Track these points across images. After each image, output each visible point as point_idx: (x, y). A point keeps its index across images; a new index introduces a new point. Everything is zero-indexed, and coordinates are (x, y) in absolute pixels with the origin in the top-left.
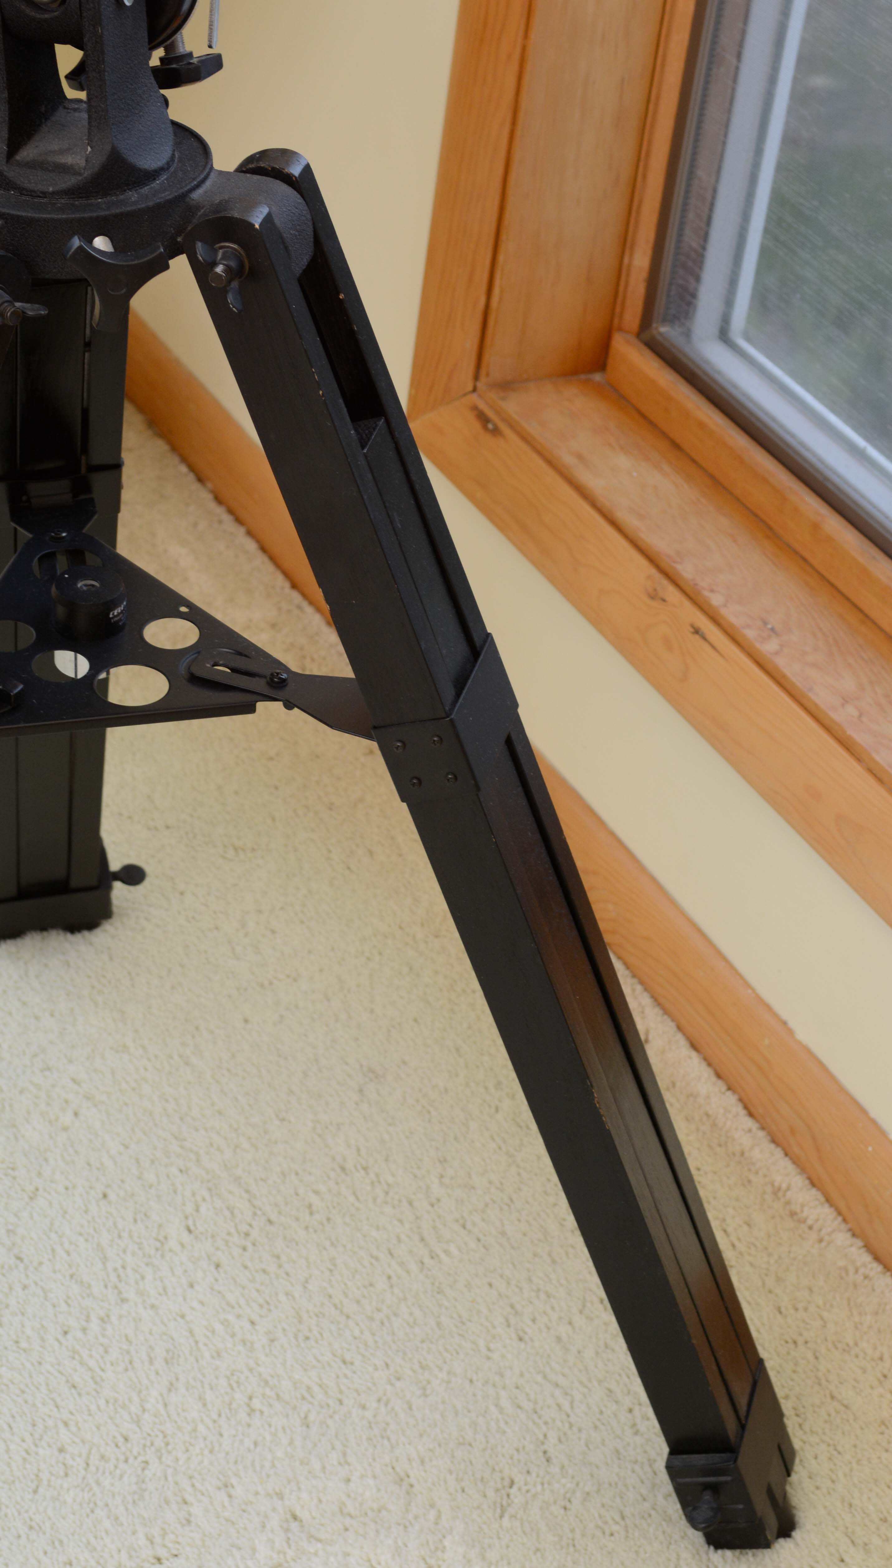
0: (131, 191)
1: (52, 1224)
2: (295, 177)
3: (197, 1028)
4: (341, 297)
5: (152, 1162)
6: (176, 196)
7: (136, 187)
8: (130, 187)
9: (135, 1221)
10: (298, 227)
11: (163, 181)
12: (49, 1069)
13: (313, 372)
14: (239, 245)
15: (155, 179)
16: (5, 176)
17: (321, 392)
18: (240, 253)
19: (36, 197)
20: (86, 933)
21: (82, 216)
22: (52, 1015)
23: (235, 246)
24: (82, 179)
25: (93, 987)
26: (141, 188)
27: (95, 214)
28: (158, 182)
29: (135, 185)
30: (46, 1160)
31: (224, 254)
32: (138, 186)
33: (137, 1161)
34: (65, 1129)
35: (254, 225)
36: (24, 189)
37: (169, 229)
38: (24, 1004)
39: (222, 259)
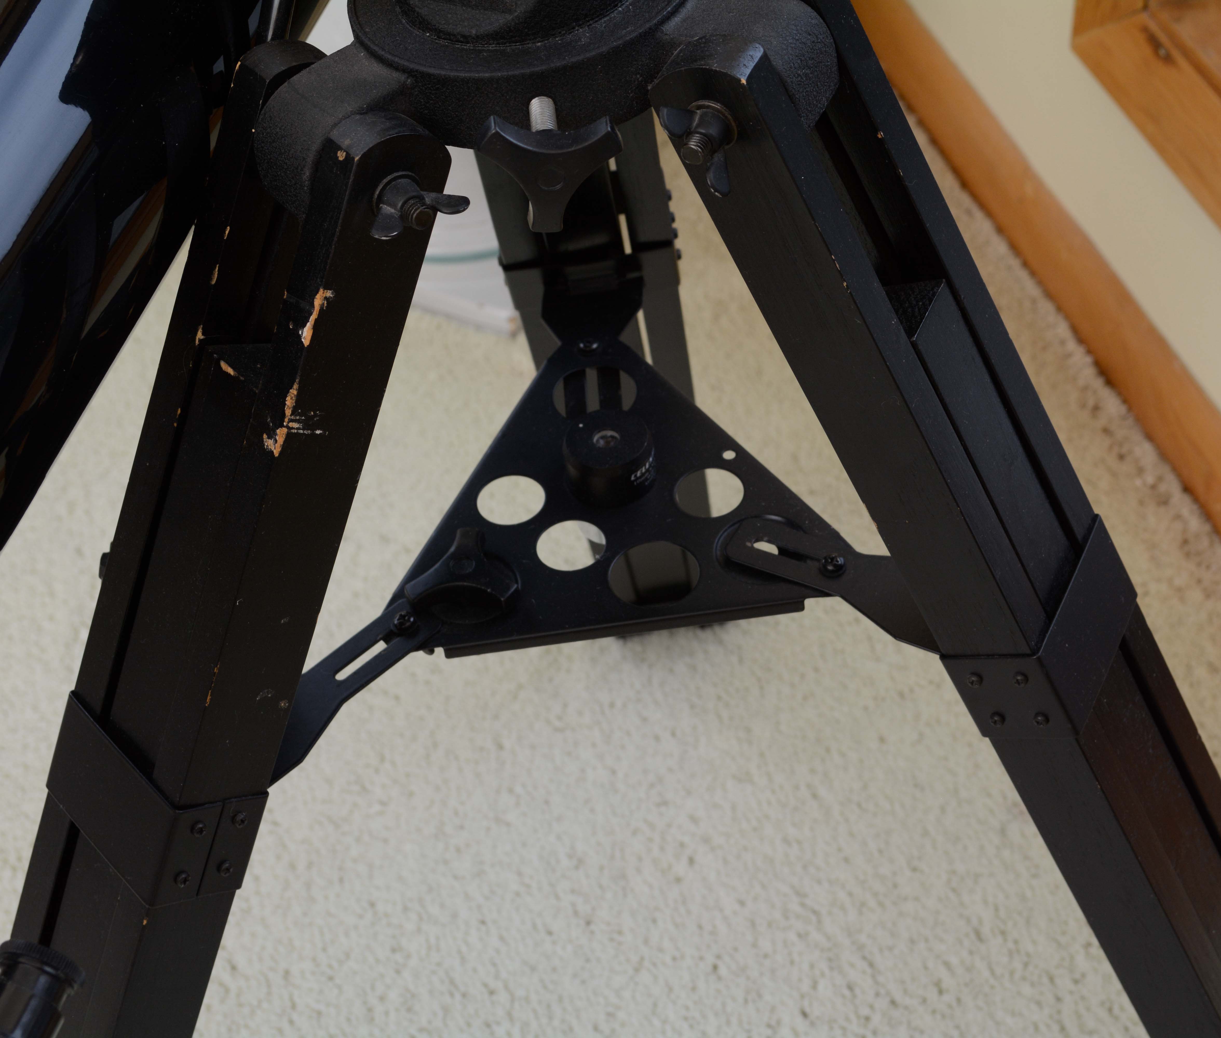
0: (581, 28)
1: (655, 1005)
3: (828, 750)
4: (880, 136)
5: (770, 925)
6: (640, 34)
7: (588, 21)
8: (581, 23)
9: (746, 1001)
10: (810, 62)
11: (627, 7)
12: (665, 803)
13: (834, 261)
14: (722, 103)
15: (616, 5)
16: (418, 13)
17: (845, 284)
18: (724, 115)
19: (456, 41)
20: (717, 629)
21: (510, 73)
22: (673, 734)
23: (718, 106)
24: (513, 19)
25: (719, 698)
26: (596, 21)
27: (527, 71)
28: (620, 9)
29: (587, 19)
30: (654, 921)
31: (702, 117)
32: (592, 19)
33: (753, 924)
34: (678, 880)
35: (740, 80)
36: (440, 31)
37: (634, 77)
38: (645, 720)
39: (698, 126)
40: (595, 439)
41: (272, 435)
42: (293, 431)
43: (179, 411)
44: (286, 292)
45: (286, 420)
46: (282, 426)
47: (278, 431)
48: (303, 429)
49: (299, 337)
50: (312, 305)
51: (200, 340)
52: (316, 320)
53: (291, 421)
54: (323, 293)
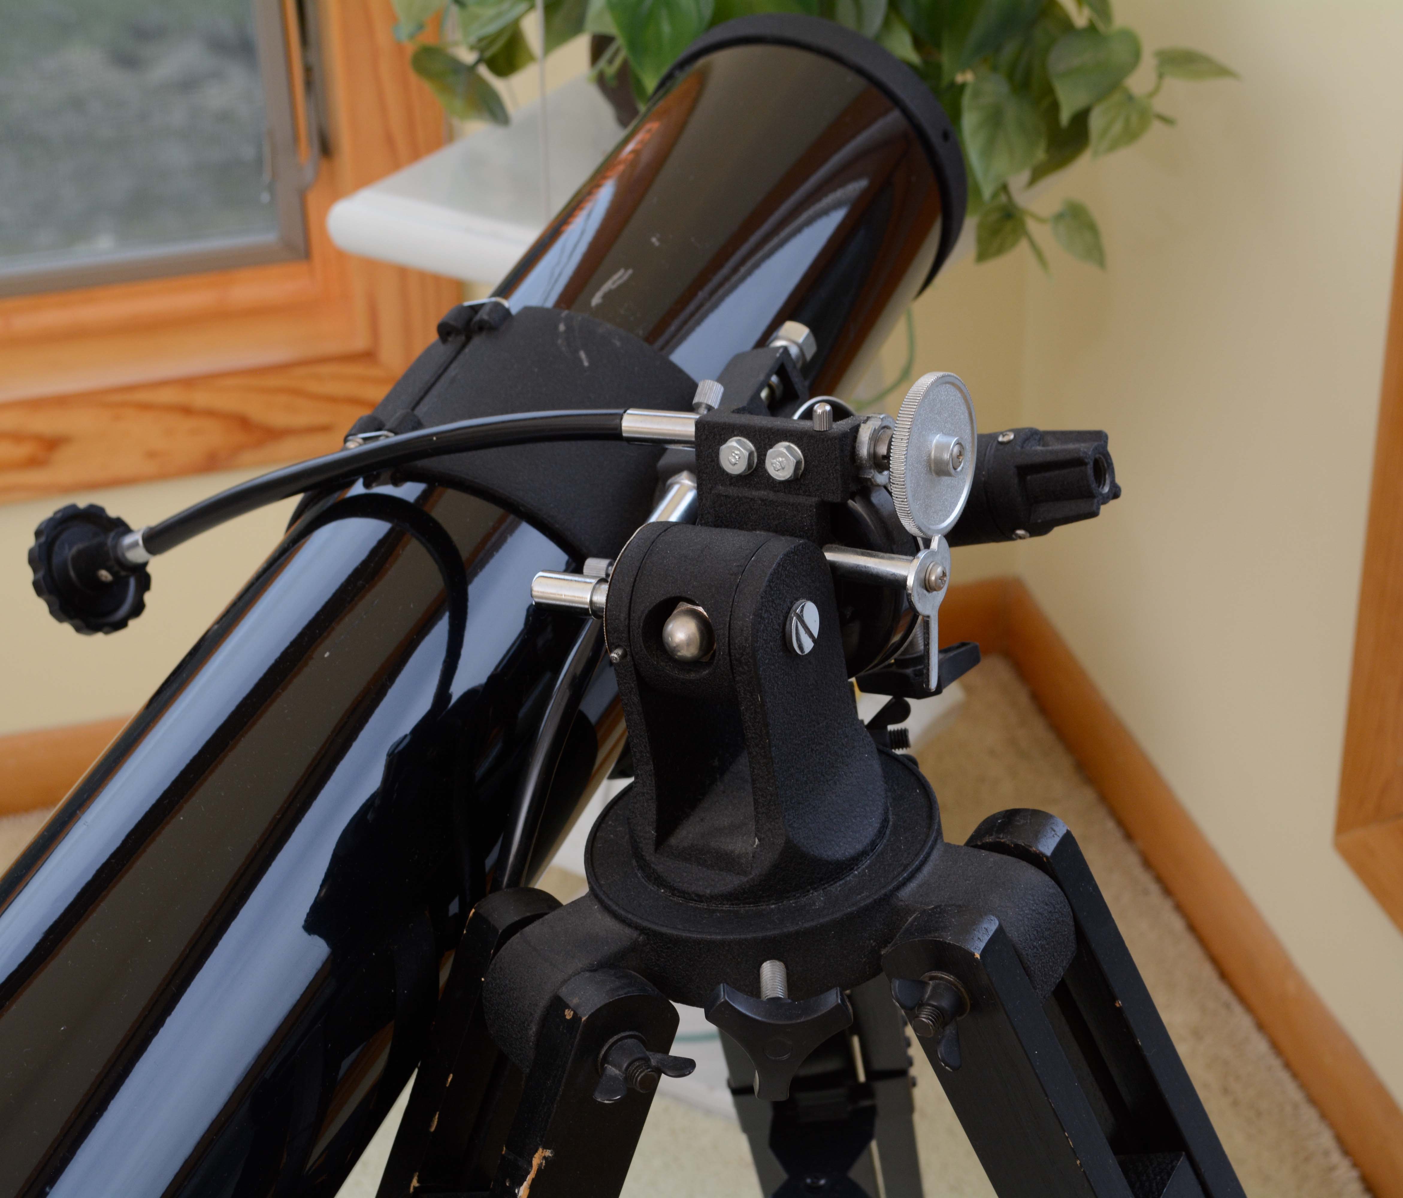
0: (816, 891)
2: (1047, 857)
4: (1118, 1005)
6: (875, 900)
7: (824, 884)
8: (816, 886)
10: (1047, 933)
11: (864, 870)
13: (1067, 1138)
14: (956, 975)
15: (852, 869)
16: (654, 870)
17: (1078, 1162)
18: (957, 987)
19: (690, 900)
21: (743, 937)
23: (951, 978)
24: (748, 882)
26: (832, 885)
27: (760, 935)
28: (856, 872)
29: (822, 883)
31: (934, 988)
32: (828, 882)
35: (974, 955)
36: (675, 889)
37: (867, 942)
39: (931, 997)
44: (504, 1148)
49: (516, 1195)
50: (531, 1165)
51: (415, 1188)
52: (533, 1180)
54: (542, 1152)
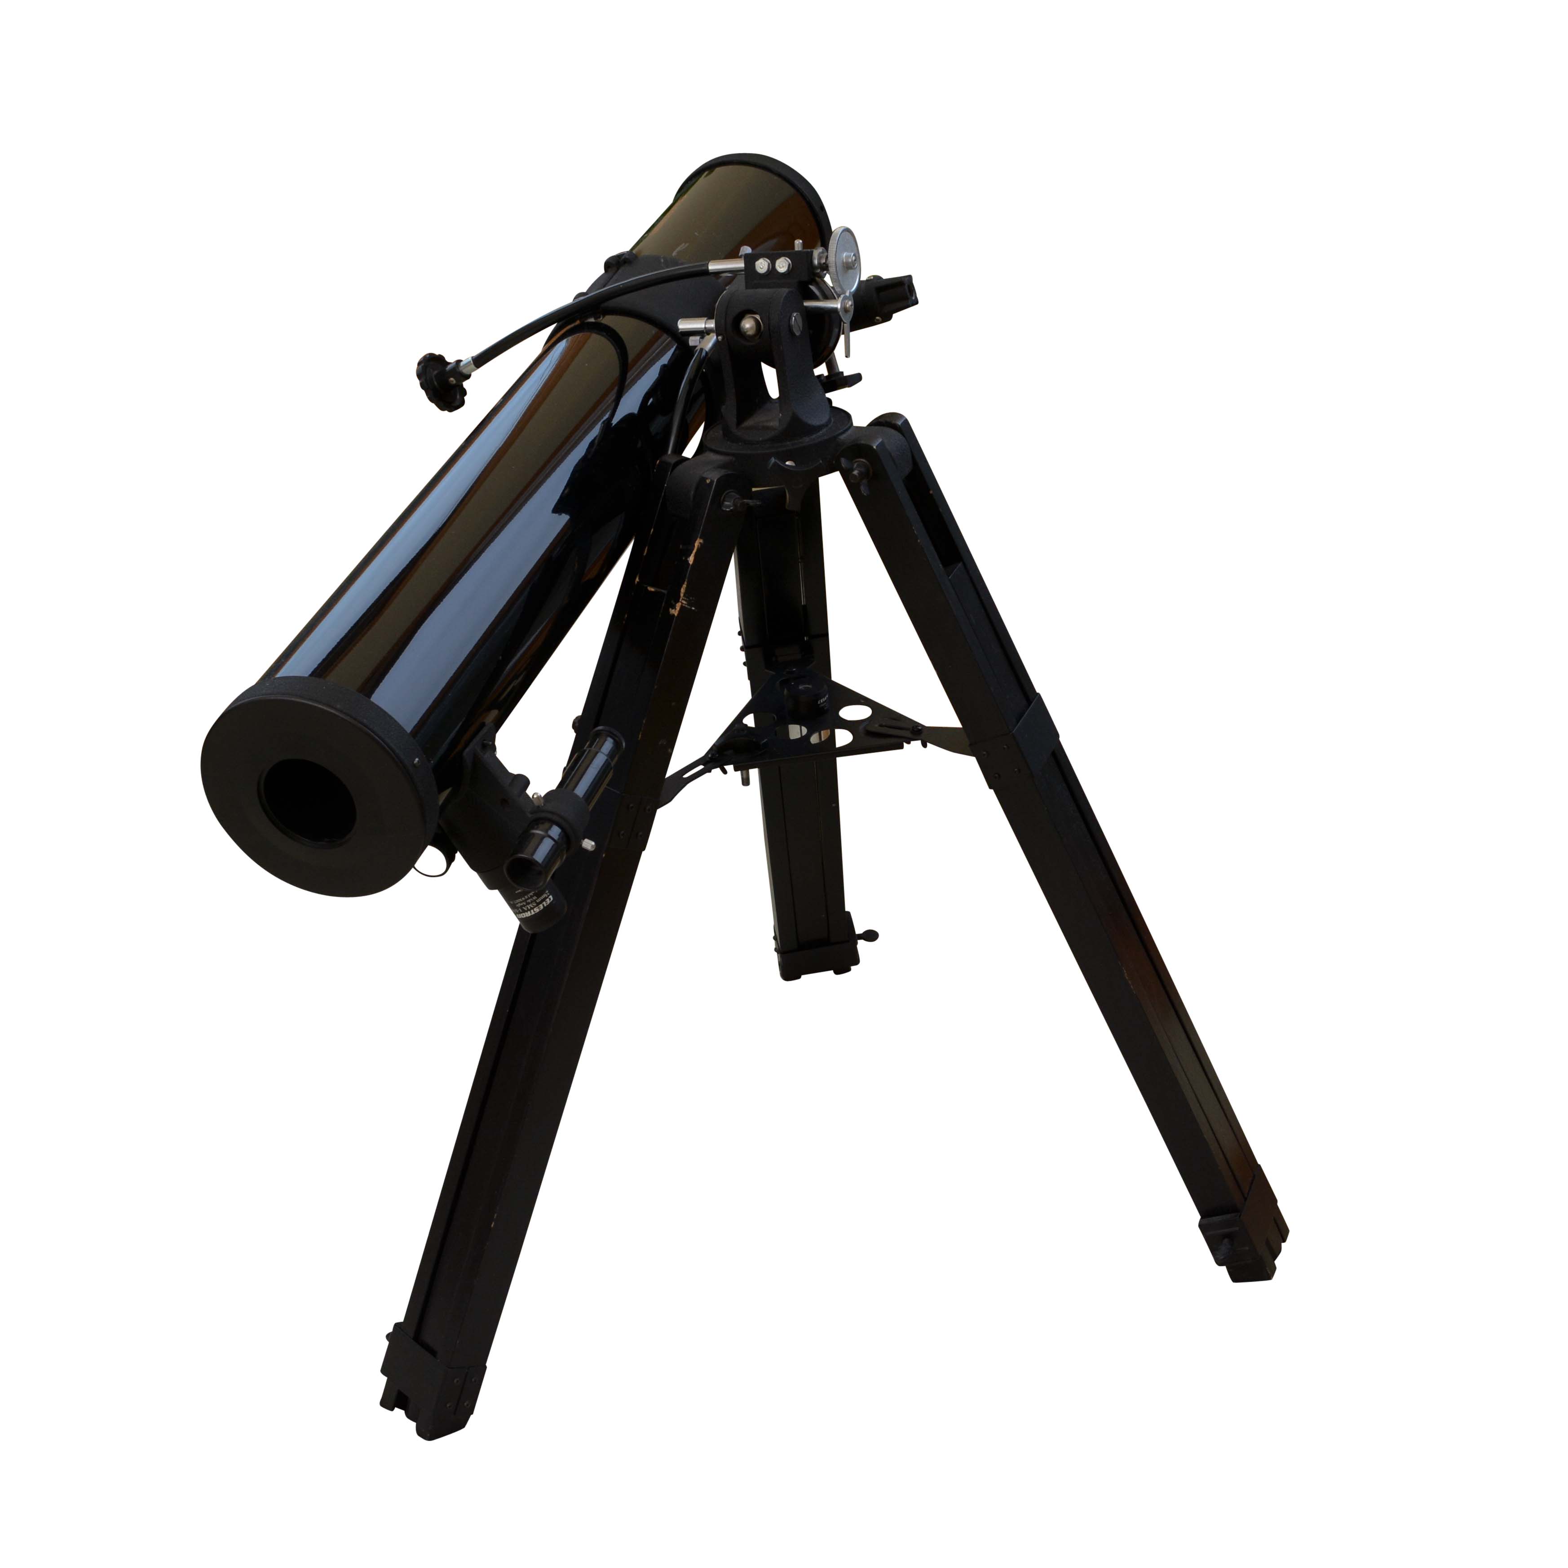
0: (805, 437)
2: (899, 425)
4: (929, 491)
6: (831, 438)
11: (824, 431)
13: (915, 531)
14: (866, 459)
17: (919, 541)
18: (866, 463)
19: (752, 444)
21: (778, 450)
23: (864, 460)
26: (811, 436)
27: (786, 449)
28: (821, 432)
29: (807, 434)
31: (858, 464)
35: (873, 448)
39: (856, 467)
40: (800, 688)
41: (674, 607)
42: (684, 605)
43: (626, 616)
44: (681, 546)
45: (681, 599)
46: (678, 601)
47: (677, 605)
48: (687, 605)
49: (688, 561)
50: (694, 546)
51: (637, 582)
52: (696, 553)
53: (683, 599)
54: (699, 540)
